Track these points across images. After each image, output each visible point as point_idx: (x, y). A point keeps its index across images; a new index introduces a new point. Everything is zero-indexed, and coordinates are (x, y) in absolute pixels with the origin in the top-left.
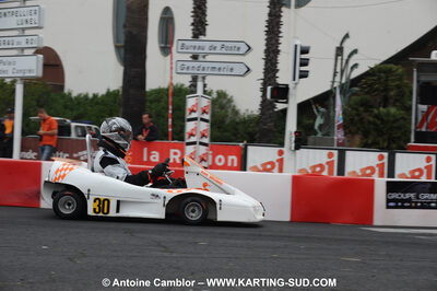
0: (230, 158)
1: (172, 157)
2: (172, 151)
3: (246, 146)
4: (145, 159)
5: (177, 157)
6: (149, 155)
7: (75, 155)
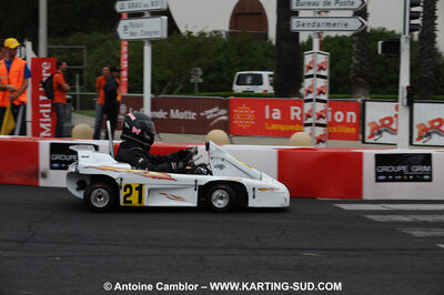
0: (349, 114)
1: (293, 114)
2: (293, 108)
3: (364, 101)
4: (267, 117)
5: (298, 114)
6: (271, 112)
7: (202, 114)
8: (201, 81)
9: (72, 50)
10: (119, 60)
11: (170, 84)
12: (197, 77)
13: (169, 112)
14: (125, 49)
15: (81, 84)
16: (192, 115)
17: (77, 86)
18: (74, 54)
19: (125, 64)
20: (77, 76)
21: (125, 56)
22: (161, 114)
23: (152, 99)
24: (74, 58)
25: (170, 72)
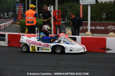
7: (107, 28)
8: (105, 17)
9: (64, 8)
10: (79, 11)
11: (95, 18)
12: (104, 16)
13: (96, 27)
14: (81, 7)
15: (67, 19)
16: (103, 28)
17: (66, 19)
18: (65, 9)
19: (81, 12)
20: (66, 16)
21: (82, 10)
22: (93, 28)
23: (91, 23)
24: (65, 10)
25: (95, 14)
